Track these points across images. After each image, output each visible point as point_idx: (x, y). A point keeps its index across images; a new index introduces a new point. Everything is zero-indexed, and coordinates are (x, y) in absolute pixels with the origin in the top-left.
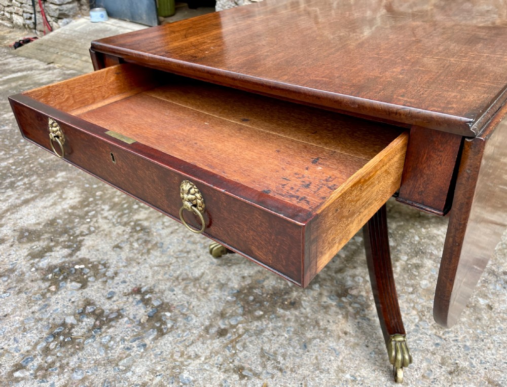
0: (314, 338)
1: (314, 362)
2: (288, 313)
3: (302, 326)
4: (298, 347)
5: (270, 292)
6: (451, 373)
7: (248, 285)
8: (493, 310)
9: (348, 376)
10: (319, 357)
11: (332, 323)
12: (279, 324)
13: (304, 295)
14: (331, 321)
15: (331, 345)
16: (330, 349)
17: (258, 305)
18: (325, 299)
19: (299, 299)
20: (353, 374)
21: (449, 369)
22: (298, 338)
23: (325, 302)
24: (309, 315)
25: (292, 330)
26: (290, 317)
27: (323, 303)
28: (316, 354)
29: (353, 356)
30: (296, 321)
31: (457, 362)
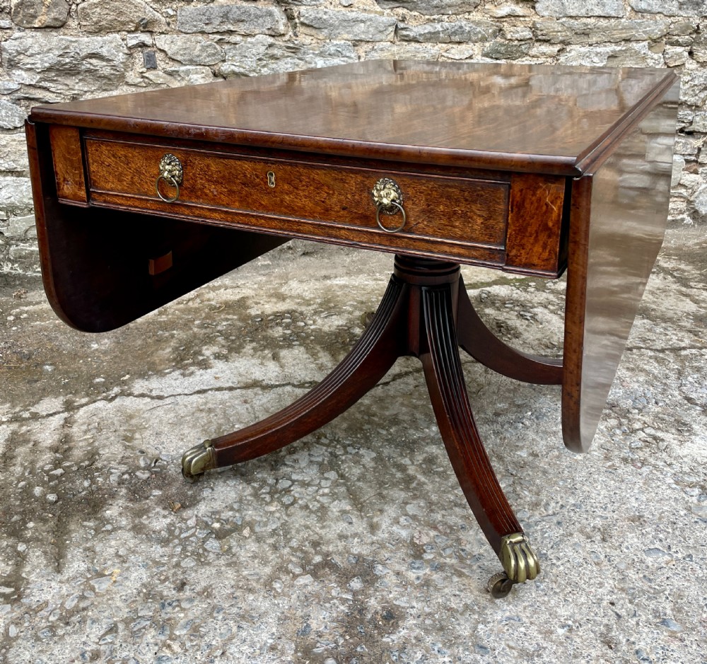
0: (475, 629)
1: (516, 654)
2: (403, 632)
3: (442, 629)
4: (479, 657)
5: (341, 631)
6: (604, 540)
7: (296, 651)
8: (540, 455)
9: (561, 631)
10: (512, 644)
11: (462, 594)
12: (419, 655)
13: (385, 593)
14: (458, 593)
15: (499, 618)
16: (504, 623)
17: (354, 661)
18: (412, 575)
19: (387, 602)
20: (559, 624)
21: (599, 538)
22: (461, 648)
23: (418, 578)
24: (427, 610)
25: (440, 645)
26: (413, 635)
27: (417, 582)
28: (503, 643)
29: (531, 606)
30: (427, 631)
31: (592, 525)
